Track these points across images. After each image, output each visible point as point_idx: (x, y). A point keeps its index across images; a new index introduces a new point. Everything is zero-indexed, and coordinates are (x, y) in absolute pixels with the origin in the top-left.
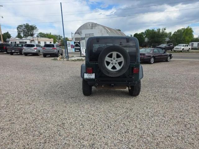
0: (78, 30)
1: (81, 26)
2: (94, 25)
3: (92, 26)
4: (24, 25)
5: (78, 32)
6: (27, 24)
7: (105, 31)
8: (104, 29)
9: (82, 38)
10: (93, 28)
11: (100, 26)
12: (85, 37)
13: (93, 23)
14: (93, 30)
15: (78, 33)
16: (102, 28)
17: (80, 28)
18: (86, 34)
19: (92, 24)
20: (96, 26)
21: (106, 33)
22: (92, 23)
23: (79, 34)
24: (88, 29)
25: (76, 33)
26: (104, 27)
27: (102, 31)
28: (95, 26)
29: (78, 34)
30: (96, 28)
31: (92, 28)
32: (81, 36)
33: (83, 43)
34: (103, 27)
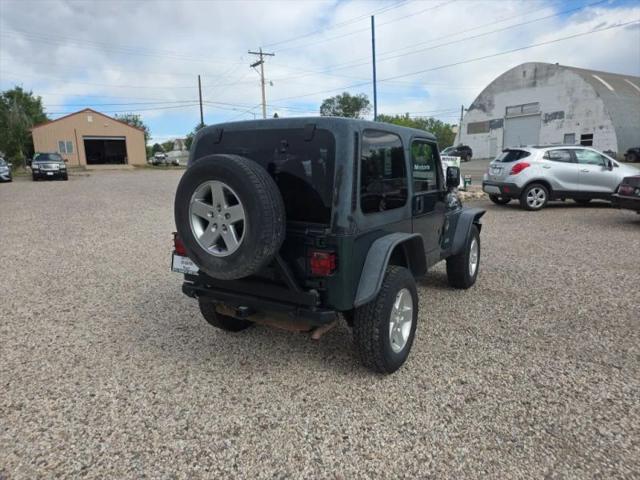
0: (480, 97)
1: (494, 83)
2: (544, 72)
3: (535, 77)
4: (338, 97)
5: (481, 104)
6: (344, 94)
7: (590, 88)
8: (582, 81)
9: (491, 122)
10: (538, 81)
11: (567, 71)
12: (502, 117)
13: (540, 64)
14: (538, 89)
15: (482, 108)
16: (576, 77)
17: (490, 90)
18: (507, 108)
19: (536, 70)
20: (553, 75)
21: (592, 96)
22: (535, 64)
23: (484, 110)
24: (518, 88)
25: (472, 107)
26: (586, 74)
27: (573, 90)
28: (547, 75)
29: (479, 108)
30: (551, 80)
31: (534, 84)
32: (491, 115)
33: (496, 139)
34: (581, 76)
